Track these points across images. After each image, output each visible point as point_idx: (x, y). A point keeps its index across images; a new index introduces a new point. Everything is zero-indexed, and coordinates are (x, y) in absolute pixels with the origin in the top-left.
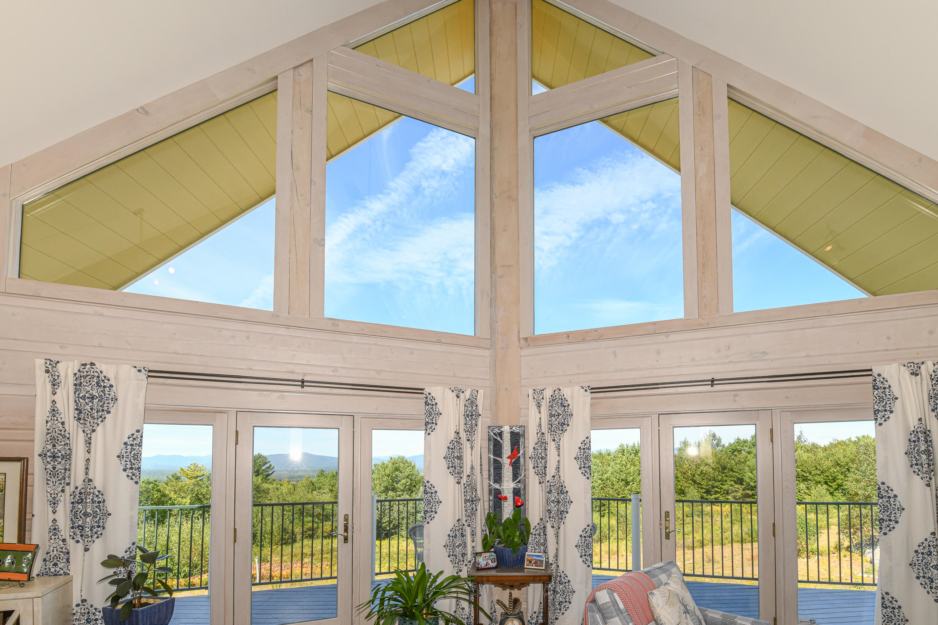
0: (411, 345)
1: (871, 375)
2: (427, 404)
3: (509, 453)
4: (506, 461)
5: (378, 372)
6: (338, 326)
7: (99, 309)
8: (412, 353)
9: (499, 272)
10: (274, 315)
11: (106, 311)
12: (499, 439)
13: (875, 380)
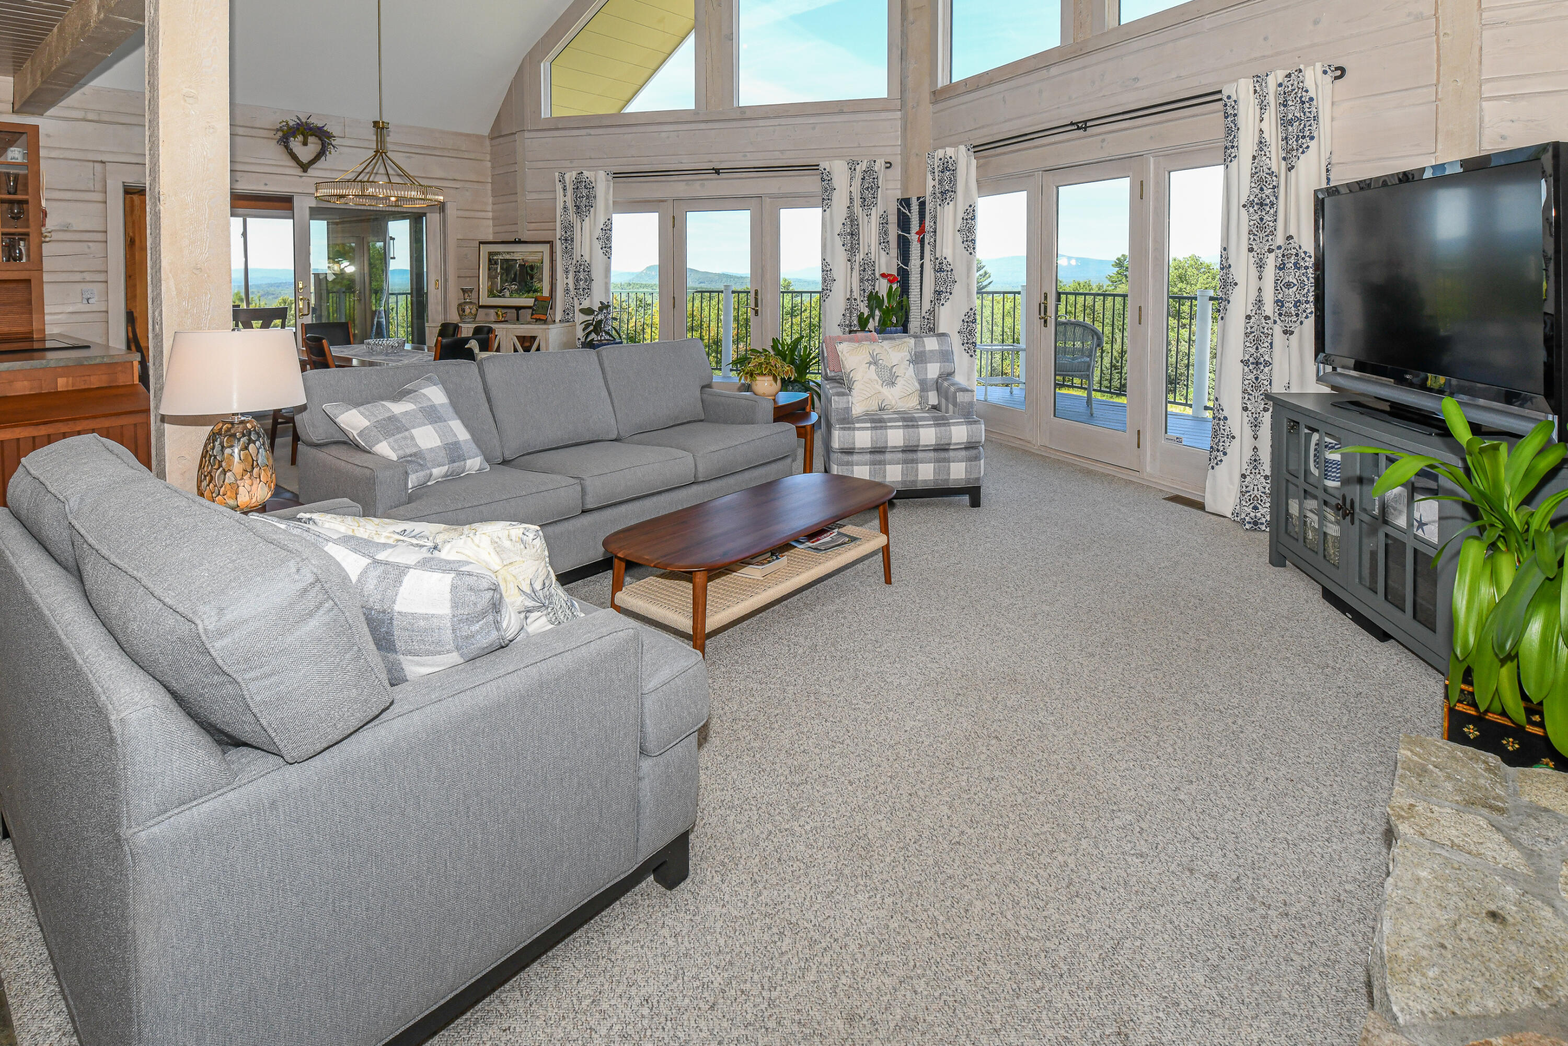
0: (812, 120)
1: (1221, 100)
2: (823, 180)
3: (917, 229)
4: (914, 237)
5: (782, 151)
6: (745, 113)
7: (588, 131)
8: (814, 128)
9: (911, 17)
10: (695, 112)
11: (592, 131)
12: (907, 212)
13: (1226, 105)
